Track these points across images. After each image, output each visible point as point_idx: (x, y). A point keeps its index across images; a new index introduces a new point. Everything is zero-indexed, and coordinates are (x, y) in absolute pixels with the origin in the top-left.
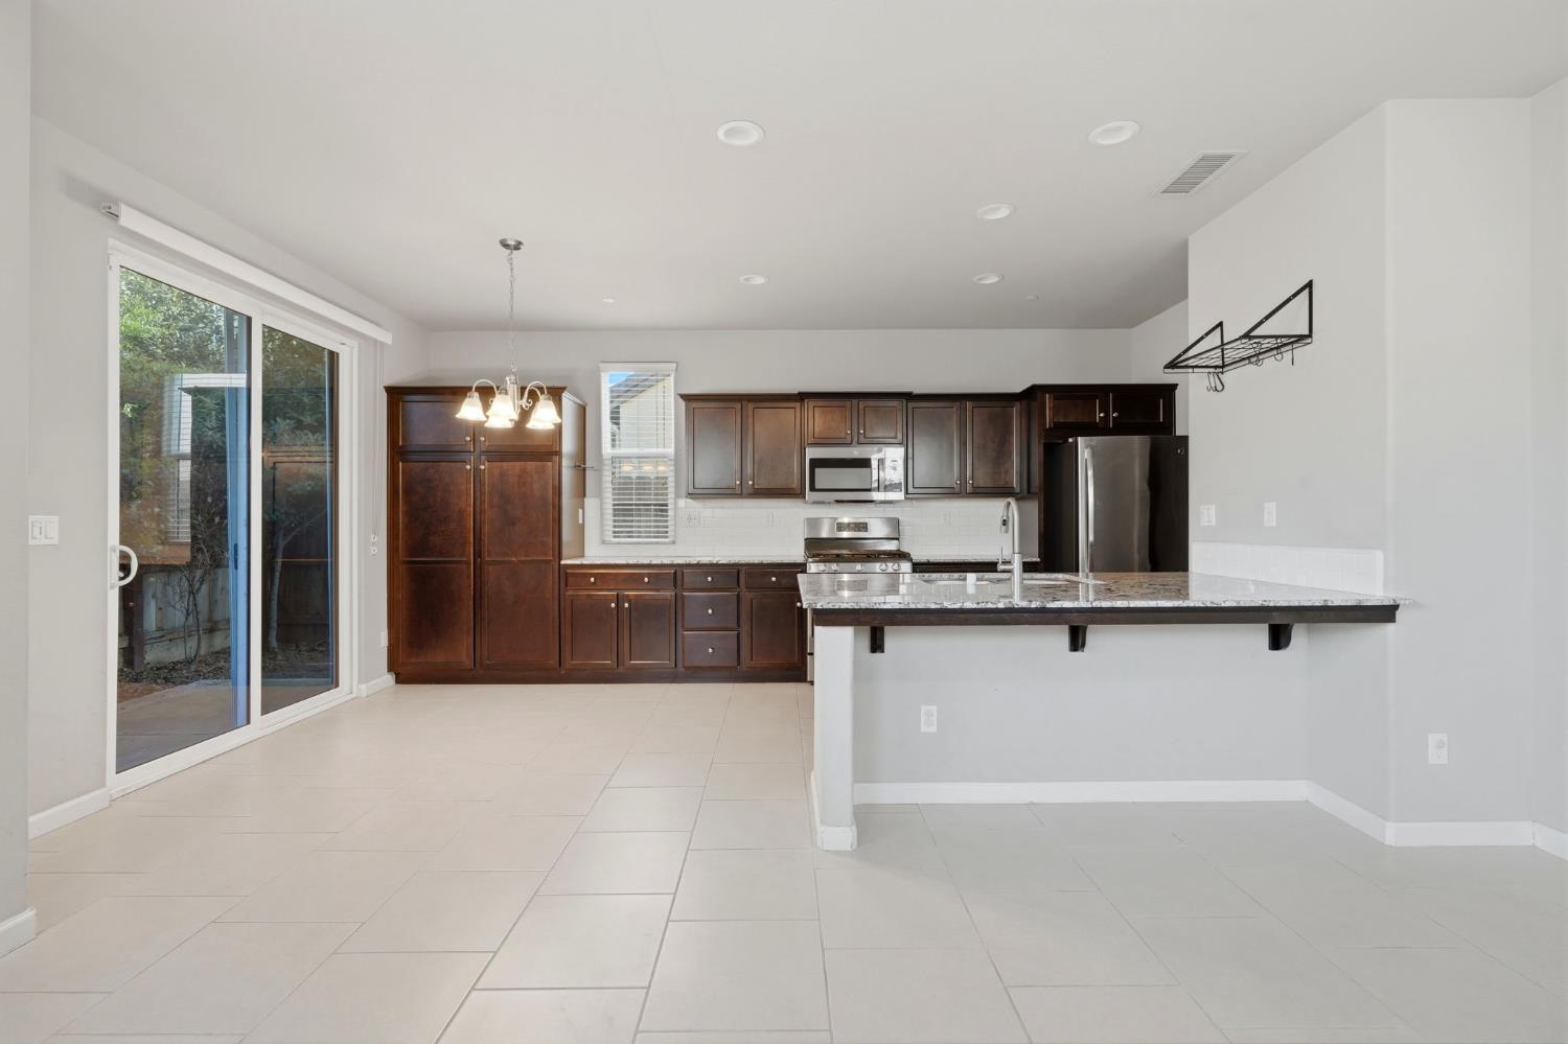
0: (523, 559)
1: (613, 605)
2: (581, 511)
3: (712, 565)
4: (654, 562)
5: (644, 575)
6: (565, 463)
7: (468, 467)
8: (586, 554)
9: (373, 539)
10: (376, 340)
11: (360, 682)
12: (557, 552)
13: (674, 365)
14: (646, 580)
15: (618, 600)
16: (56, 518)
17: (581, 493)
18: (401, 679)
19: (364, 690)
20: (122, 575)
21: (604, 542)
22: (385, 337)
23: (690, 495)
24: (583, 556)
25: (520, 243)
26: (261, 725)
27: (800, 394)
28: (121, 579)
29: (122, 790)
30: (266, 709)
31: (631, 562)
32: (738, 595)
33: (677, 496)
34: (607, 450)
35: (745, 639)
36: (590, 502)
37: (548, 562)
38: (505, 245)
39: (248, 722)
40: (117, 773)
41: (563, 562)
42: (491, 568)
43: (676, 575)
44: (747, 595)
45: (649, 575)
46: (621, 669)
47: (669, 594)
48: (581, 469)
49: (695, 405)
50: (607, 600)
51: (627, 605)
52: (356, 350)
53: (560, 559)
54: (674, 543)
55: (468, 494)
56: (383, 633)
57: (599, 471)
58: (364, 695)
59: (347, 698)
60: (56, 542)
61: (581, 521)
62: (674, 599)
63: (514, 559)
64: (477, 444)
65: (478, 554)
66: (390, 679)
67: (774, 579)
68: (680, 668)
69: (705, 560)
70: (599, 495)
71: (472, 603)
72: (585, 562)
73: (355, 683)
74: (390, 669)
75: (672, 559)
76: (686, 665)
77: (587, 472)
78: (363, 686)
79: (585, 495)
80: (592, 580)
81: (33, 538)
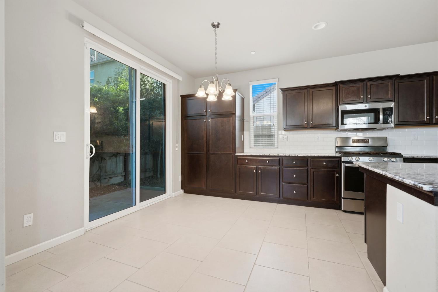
0: (222, 153)
1: (255, 171)
2: (242, 136)
3: (295, 157)
4: (271, 155)
5: (266, 160)
6: (237, 119)
7: (205, 121)
8: (244, 152)
9: (177, 145)
10: (177, 79)
11: (172, 192)
12: (234, 151)
13: (278, 79)
14: (268, 162)
15: (257, 169)
16: (65, 133)
17: (242, 129)
18: (185, 192)
19: (173, 195)
20: (91, 154)
21: (251, 148)
22: (180, 78)
23: (286, 129)
24: (243, 152)
25: (219, 24)
26: (140, 205)
27: (336, 82)
28: (90, 155)
29: (90, 228)
30: (142, 200)
31: (262, 154)
32: (307, 170)
33: (279, 129)
34: (252, 113)
35: (310, 188)
36: (245, 133)
37: (231, 154)
38: (214, 26)
39: (136, 205)
40: (89, 222)
41: (236, 154)
42: (212, 155)
43: (280, 160)
44: (311, 170)
45: (269, 160)
46: (258, 196)
47: (277, 168)
48: (242, 121)
49: (286, 92)
50: (252, 169)
51: (260, 171)
52: (171, 83)
53: (235, 153)
54: (277, 148)
55: (205, 130)
56: (180, 176)
57: (249, 122)
58: (174, 197)
59: (170, 197)
60: (65, 141)
61: (242, 140)
62: (279, 170)
63: (219, 153)
64: (208, 112)
65: (208, 151)
66: (182, 191)
67: (324, 163)
68: (282, 198)
69: (293, 155)
70: (249, 130)
71: (206, 168)
72: (244, 154)
73: (171, 192)
74: (182, 188)
75: (278, 154)
76: (284, 197)
77: (245, 122)
78: (173, 193)
79: (244, 130)
80: (247, 161)
81: (56, 140)
